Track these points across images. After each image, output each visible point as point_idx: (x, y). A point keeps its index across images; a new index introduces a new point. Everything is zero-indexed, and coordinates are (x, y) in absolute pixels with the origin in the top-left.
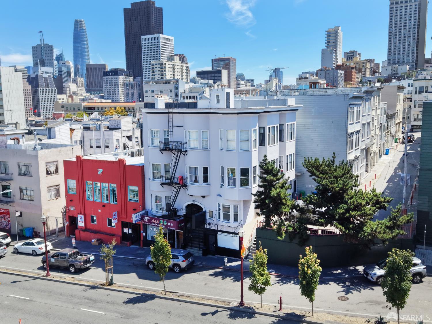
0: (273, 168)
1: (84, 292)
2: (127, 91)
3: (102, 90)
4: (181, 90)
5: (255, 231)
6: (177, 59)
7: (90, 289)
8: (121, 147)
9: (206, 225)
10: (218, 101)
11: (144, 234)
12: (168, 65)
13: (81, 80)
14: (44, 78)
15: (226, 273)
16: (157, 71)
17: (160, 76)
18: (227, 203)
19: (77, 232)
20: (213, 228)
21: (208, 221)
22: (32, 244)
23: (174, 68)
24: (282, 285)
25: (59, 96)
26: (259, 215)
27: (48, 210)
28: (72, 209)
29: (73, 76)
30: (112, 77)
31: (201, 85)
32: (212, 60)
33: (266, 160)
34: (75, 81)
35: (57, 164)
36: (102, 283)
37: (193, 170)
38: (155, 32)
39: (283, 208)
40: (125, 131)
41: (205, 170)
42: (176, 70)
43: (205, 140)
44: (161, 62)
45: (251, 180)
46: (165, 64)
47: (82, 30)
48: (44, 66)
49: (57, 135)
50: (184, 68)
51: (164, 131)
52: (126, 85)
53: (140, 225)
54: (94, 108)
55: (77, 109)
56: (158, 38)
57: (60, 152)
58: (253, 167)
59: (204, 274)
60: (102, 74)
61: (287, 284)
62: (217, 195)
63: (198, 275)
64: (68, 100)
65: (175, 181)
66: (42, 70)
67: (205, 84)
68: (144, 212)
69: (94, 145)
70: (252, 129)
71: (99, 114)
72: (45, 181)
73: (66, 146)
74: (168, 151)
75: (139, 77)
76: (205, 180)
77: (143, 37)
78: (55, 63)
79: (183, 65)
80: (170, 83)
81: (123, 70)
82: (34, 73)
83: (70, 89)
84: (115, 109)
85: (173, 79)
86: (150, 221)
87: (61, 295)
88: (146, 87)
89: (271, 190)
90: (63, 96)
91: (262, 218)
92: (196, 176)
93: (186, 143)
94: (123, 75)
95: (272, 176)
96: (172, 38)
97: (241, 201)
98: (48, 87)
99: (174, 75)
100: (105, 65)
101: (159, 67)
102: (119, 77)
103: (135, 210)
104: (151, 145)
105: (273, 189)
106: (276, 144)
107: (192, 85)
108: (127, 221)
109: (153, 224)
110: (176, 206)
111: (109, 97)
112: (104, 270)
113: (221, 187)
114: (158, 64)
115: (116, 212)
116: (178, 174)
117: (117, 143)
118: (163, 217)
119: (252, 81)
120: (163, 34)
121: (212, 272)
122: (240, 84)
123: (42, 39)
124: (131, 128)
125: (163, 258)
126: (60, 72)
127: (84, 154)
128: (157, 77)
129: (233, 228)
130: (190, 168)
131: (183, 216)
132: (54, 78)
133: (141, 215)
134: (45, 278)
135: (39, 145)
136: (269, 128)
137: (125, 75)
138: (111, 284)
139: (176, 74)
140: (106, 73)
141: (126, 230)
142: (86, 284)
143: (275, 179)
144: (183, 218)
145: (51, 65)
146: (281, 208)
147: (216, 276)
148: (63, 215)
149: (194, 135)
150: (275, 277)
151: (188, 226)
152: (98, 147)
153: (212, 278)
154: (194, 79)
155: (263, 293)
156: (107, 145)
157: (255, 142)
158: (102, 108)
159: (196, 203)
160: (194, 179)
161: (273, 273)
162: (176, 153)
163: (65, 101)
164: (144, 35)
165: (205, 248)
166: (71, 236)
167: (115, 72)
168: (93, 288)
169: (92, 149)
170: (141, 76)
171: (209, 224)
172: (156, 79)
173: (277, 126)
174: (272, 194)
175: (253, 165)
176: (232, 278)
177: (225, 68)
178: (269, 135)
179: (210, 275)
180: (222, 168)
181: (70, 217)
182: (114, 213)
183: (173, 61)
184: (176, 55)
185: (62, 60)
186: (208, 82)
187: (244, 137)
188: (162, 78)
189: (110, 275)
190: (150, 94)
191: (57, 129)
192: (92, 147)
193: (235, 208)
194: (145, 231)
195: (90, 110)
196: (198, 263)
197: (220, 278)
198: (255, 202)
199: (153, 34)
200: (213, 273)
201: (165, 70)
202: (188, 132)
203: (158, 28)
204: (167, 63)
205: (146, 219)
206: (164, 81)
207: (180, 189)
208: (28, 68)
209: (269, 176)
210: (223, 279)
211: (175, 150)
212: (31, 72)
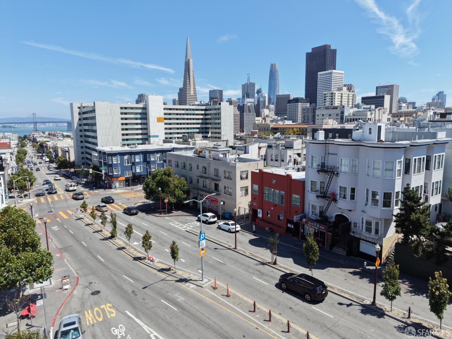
0: (414, 196)
1: (256, 266)
2: (304, 114)
3: (286, 113)
4: (346, 114)
5: (394, 244)
6: (345, 89)
7: (261, 264)
8: (292, 161)
9: (350, 233)
10: (370, 133)
11: (302, 231)
12: (337, 94)
13: (272, 106)
14: (248, 106)
15: (363, 274)
16: (328, 99)
17: (330, 103)
18: (369, 219)
19: (257, 220)
20: (357, 236)
21: (353, 230)
22: (229, 225)
23: (342, 97)
24: (414, 295)
25: (257, 118)
26: (399, 233)
27: (240, 203)
28: (255, 204)
29: (267, 104)
30: (294, 104)
31: (364, 110)
32: (377, 88)
33: (409, 188)
34: (268, 108)
35: (247, 173)
36: (269, 262)
37: (342, 189)
38: (329, 68)
39: (422, 231)
40: (296, 149)
41: (353, 190)
42: (343, 98)
43: (354, 166)
44: (332, 92)
45: (393, 203)
46: (335, 93)
47: (275, 70)
48: (249, 98)
49: (250, 152)
50: (351, 96)
51: (322, 157)
52: (303, 109)
53: (299, 223)
54: (278, 129)
55: (266, 129)
56: (331, 73)
57: (250, 165)
58: (396, 192)
59: (345, 271)
60: (287, 101)
61: (419, 295)
62: (362, 211)
63: (340, 270)
64: (262, 121)
65: (328, 195)
66: (247, 100)
67: (367, 108)
68: (303, 214)
69: (274, 158)
70: (397, 161)
71: (281, 134)
72: (240, 184)
73: (254, 160)
74: (324, 172)
75: (314, 103)
76: (353, 197)
77: (319, 73)
78: (256, 95)
79: (350, 93)
80: (337, 109)
81: (302, 99)
82: (242, 103)
83: (264, 113)
84: (293, 130)
85: (340, 105)
86: (306, 222)
87: (242, 264)
88: (318, 112)
89: (411, 214)
90: (260, 118)
91: (401, 236)
92: (345, 194)
93: (338, 168)
94: (302, 102)
95: (413, 202)
96: (343, 72)
97: (382, 219)
98: (250, 112)
99: (341, 102)
100: (289, 95)
101: (329, 96)
102: (299, 103)
103: (296, 212)
104: (311, 167)
105: (413, 214)
106: (421, 173)
107: (355, 109)
108: (290, 219)
109: (308, 225)
110: (328, 214)
111: (290, 119)
112: (271, 252)
113: (366, 205)
114: (329, 94)
115: (283, 212)
116: (330, 191)
117: (290, 158)
118: (317, 221)
119: (414, 103)
120: (335, 69)
121: (352, 270)
122: (401, 106)
123: (249, 79)
124: (301, 148)
125: (312, 254)
126: (259, 101)
127: (267, 165)
128: (328, 104)
129: (374, 239)
130: (340, 187)
131: (332, 223)
132: (254, 105)
133: (300, 217)
134: (234, 250)
135: (238, 158)
136: (415, 159)
137: (303, 102)
138: (275, 263)
139: (343, 100)
140: (290, 101)
141: (289, 225)
142: (258, 260)
143: (415, 205)
144: (332, 224)
145: (253, 97)
146: (420, 230)
147: (354, 275)
148: (249, 207)
149: (345, 161)
150: (409, 287)
151: (336, 230)
152: (277, 160)
153: (351, 275)
154: (358, 104)
155: (393, 300)
156: (283, 159)
157: (399, 172)
158: (283, 129)
159: (343, 214)
160: (343, 196)
161: (407, 283)
162: (330, 174)
163: (261, 121)
164: (320, 71)
165: (348, 250)
166: (253, 222)
167: (297, 100)
168: (263, 264)
169: (272, 161)
170: (316, 102)
171: (354, 232)
172: (326, 106)
173: (424, 158)
174: (412, 218)
175: (396, 190)
176: (368, 279)
177: (388, 94)
178: (415, 165)
179: (349, 273)
180: (368, 190)
181: (253, 209)
182: (281, 212)
183: (342, 91)
184: (345, 86)
185: (260, 93)
186: (371, 107)
187: (389, 166)
188: (332, 104)
189: (275, 257)
190: (320, 117)
191: (250, 147)
192: (272, 160)
193: (377, 224)
194: (303, 228)
195: (275, 130)
196: (342, 261)
197: (358, 277)
198: (395, 221)
199: (328, 70)
200: (352, 272)
201: (334, 98)
202: (340, 160)
203: (331, 66)
204: (337, 93)
205: (304, 220)
206: (333, 107)
207: (331, 202)
208: (239, 99)
209: (410, 202)
210: (361, 278)
211: (329, 171)
212: (241, 102)
